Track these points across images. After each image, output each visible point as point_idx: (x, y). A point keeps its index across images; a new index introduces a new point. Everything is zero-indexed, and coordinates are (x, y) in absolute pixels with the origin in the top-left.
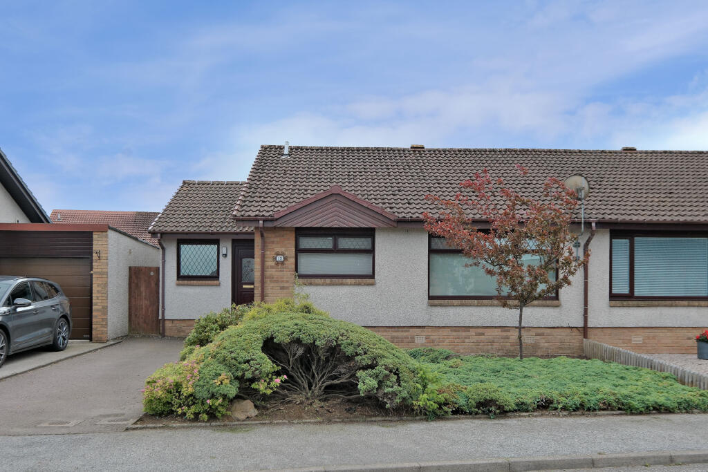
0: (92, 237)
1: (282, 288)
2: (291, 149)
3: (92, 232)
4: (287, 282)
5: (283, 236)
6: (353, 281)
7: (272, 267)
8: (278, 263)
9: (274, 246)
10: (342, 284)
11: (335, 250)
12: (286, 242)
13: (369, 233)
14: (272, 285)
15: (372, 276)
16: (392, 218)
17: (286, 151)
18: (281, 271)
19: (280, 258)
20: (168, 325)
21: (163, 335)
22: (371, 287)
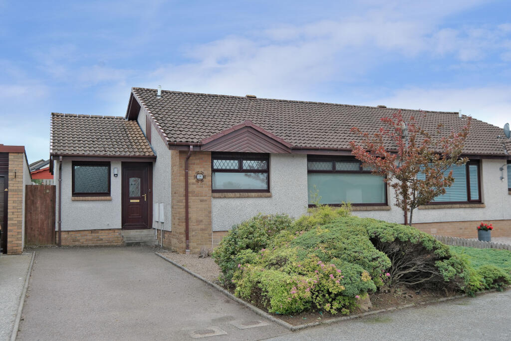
0: (8, 157)
1: (201, 201)
2: (163, 92)
3: (8, 153)
4: (206, 196)
5: (202, 159)
6: (256, 194)
7: (193, 184)
8: (198, 181)
9: (195, 166)
10: (248, 197)
11: (240, 170)
12: (204, 163)
13: (265, 157)
14: (194, 198)
15: (268, 190)
16: (289, 146)
17: (159, 93)
18: (200, 187)
19: (200, 177)
20: (64, 235)
21: (59, 245)
22: (269, 199)
